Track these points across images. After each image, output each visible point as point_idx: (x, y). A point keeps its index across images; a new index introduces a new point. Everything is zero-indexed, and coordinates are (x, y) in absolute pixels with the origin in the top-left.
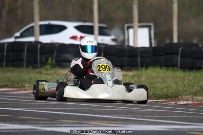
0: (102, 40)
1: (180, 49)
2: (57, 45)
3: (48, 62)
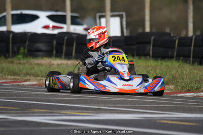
0: (75, 29)
1: (152, 38)
2: (30, 34)
3: (20, 51)
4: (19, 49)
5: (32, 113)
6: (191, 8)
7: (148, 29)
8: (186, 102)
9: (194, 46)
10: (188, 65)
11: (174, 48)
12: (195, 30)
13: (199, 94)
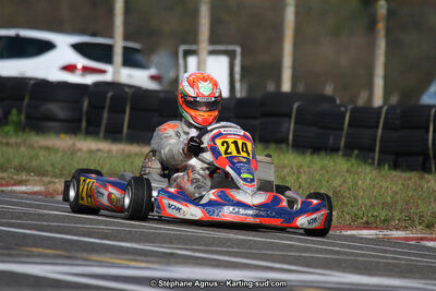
0: (130, 77)
1: (296, 105)
2: (32, 82)
3: (10, 118)
4: (7, 113)
5: (28, 256)
6: (382, 44)
7: (286, 87)
8: (360, 248)
9: (384, 128)
10: (368, 169)
11: (342, 129)
12: (387, 93)
13: (389, 232)
